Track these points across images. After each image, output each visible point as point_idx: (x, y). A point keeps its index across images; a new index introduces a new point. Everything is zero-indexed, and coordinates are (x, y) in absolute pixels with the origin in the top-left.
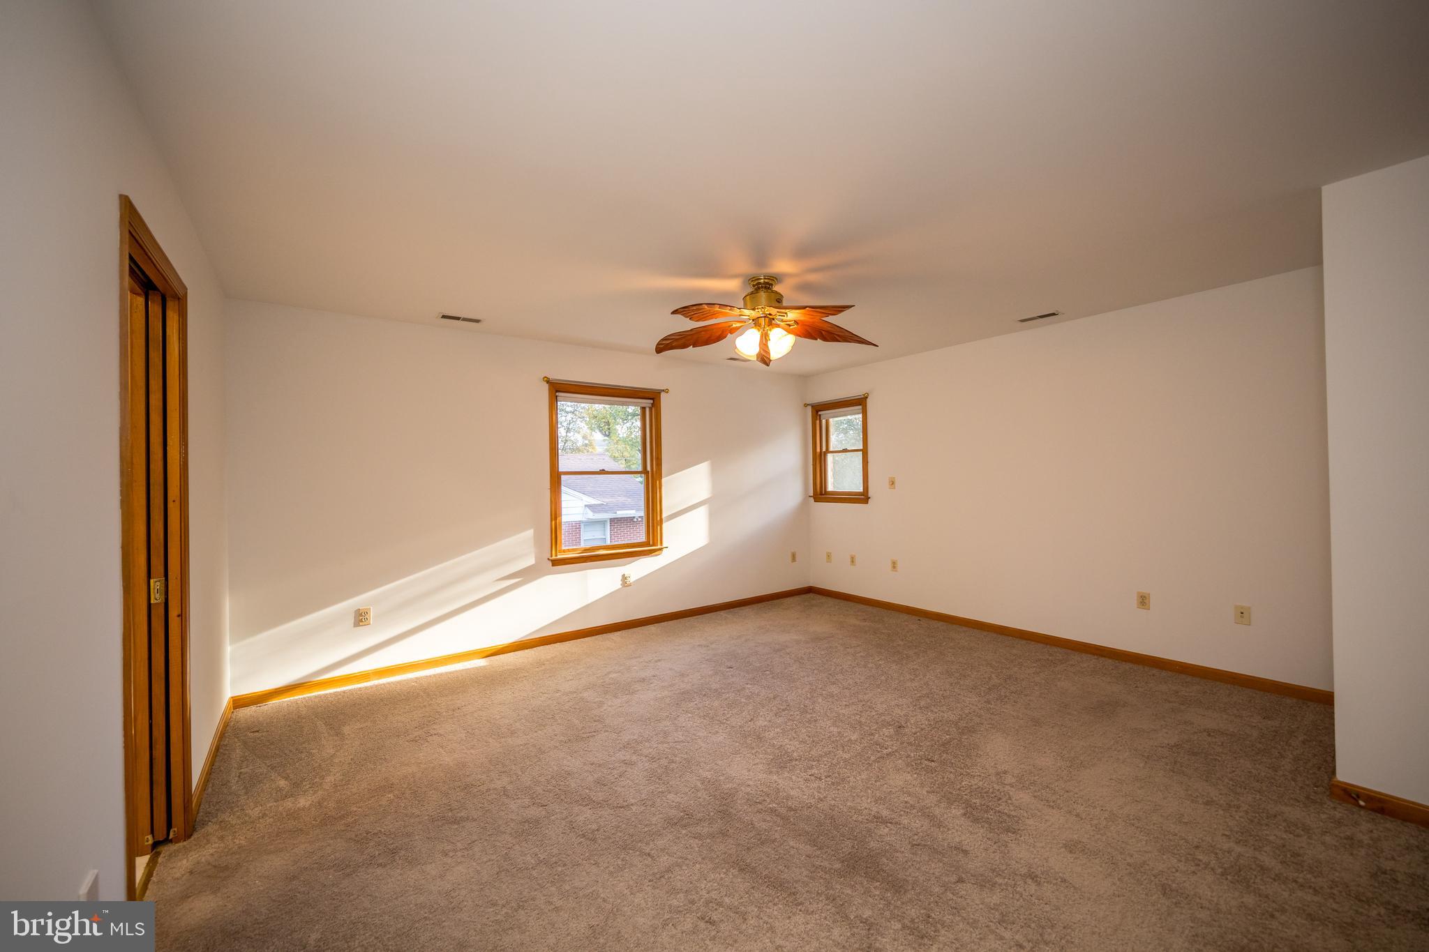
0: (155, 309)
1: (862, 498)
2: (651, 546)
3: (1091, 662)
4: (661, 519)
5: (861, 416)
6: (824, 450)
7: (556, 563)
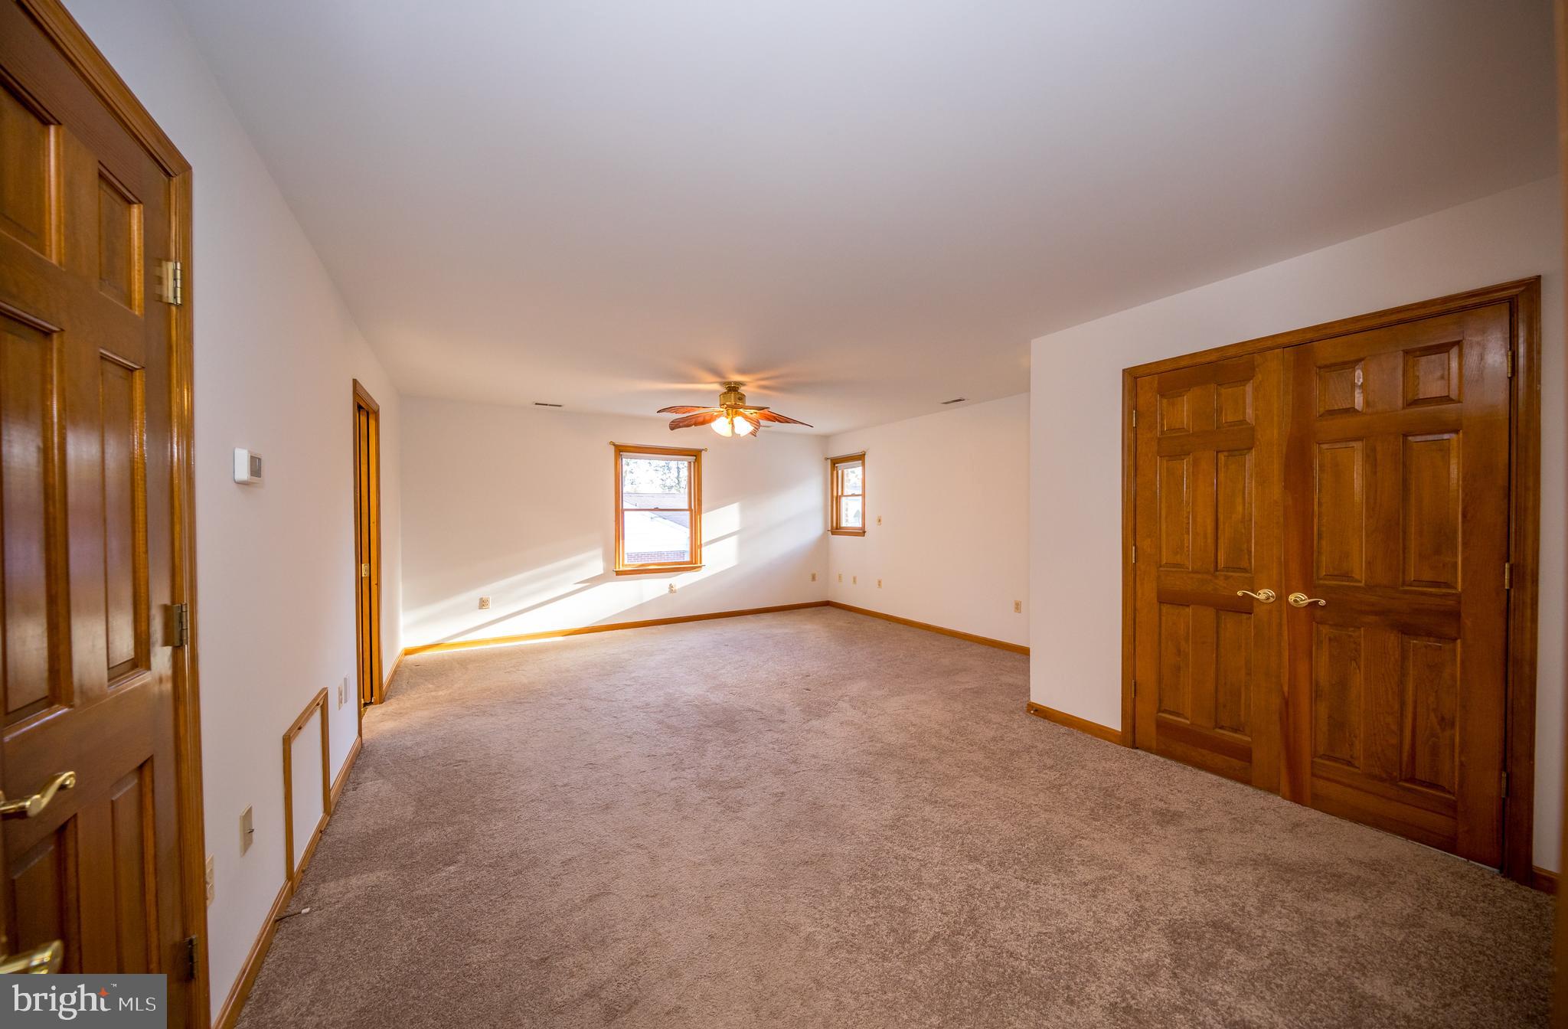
0: (364, 419)
1: (862, 532)
2: (693, 564)
3: (982, 649)
4: (701, 544)
5: (861, 468)
6: (840, 494)
7: (618, 573)
